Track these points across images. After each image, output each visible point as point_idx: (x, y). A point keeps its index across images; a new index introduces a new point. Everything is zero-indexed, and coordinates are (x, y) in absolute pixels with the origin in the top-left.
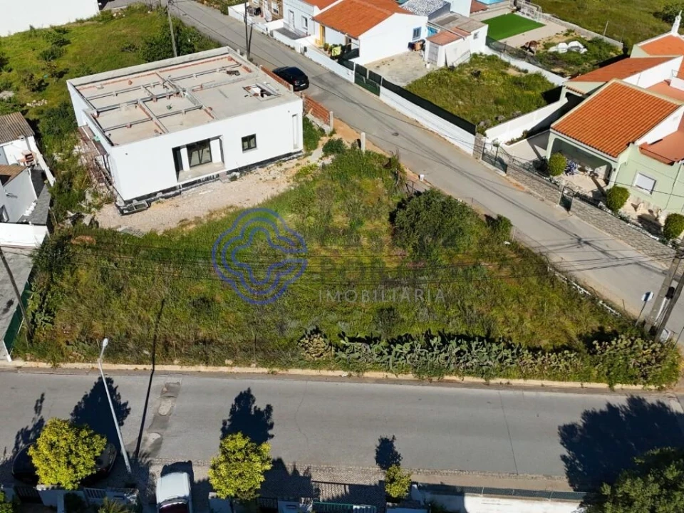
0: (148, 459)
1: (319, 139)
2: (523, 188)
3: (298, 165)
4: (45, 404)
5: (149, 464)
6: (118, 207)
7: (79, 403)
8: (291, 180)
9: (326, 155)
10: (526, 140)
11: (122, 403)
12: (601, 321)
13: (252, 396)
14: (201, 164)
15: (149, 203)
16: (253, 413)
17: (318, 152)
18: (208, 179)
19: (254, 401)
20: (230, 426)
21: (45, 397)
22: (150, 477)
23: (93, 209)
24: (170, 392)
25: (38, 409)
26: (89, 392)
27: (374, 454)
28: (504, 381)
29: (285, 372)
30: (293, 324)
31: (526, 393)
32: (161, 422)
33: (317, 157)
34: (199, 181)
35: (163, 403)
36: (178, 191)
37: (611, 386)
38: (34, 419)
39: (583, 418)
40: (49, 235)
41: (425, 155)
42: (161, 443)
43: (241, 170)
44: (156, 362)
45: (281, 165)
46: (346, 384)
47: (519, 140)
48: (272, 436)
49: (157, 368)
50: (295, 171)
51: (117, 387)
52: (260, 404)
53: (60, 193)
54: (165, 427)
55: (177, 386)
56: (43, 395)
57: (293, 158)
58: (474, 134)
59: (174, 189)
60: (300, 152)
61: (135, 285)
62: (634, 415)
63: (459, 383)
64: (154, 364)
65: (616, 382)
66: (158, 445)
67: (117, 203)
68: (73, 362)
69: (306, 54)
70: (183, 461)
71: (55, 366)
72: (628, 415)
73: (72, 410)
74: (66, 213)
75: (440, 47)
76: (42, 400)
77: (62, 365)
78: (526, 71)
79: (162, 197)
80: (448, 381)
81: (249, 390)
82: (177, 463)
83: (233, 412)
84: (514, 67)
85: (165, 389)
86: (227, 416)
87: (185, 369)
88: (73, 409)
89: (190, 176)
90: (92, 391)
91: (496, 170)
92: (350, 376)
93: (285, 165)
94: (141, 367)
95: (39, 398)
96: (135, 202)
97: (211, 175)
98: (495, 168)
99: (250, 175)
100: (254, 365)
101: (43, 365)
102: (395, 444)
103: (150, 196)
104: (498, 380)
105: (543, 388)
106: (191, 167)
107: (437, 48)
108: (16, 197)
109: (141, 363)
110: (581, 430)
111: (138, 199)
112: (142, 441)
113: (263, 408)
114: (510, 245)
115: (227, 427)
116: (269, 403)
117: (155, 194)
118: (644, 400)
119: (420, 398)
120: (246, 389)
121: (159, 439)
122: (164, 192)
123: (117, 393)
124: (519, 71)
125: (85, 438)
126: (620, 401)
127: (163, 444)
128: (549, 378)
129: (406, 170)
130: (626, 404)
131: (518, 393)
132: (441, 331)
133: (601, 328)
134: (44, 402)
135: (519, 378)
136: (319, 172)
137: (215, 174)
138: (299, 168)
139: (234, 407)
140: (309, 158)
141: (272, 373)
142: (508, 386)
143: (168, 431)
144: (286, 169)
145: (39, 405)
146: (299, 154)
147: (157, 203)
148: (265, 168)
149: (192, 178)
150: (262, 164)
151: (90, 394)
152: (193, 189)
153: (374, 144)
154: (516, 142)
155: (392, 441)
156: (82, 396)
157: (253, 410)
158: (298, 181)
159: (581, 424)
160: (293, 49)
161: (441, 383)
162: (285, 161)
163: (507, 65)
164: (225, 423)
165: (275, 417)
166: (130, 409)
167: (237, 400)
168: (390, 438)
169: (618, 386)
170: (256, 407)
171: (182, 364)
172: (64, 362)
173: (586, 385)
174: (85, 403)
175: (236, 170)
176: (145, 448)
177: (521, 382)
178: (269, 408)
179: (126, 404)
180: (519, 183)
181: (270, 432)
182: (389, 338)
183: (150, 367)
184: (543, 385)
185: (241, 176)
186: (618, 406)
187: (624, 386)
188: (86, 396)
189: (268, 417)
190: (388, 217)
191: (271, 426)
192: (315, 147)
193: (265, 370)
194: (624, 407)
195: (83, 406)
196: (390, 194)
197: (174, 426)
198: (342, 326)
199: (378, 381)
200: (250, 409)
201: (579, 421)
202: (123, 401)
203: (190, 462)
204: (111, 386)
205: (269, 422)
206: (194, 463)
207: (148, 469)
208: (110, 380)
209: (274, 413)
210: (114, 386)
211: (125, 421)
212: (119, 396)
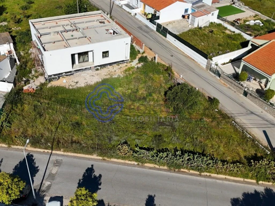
0: (44, 193)
1: (137, 55)
2: (227, 86)
3: (126, 66)
5: (44, 196)
6: (45, 78)
7: (17, 164)
8: (123, 73)
9: (139, 63)
10: (230, 63)
11: (36, 167)
12: (256, 151)
13: (93, 169)
14: (83, 62)
15: (59, 77)
16: (93, 177)
17: (136, 61)
18: (86, 69)
19: (94, 172)
20: (82, 182)
21: (3, 160)
22: (44, 201)
23: (34, 78)
24: (58, 163)
27: (145, 202)
28: (208, 174)
29: (109, 160)
30: (116, 138)
31: (218, 181)
32: (52, 177)
33: (135, 63)
34: (82, 69)
35: (54, 168)
36: (72, 73)
37: (257, 182)
39: (243, 196)
40: (14, 87)
41: (184, 66)
42: (51, 186)
43: (100, 66)
44: (53, 149)
45: (119, 65)
46: (136, 168)
47: (227, 63)
48: (100, 189)
49: (54, 152)
50: (124, 69)
51: (35, 159)
52: (97, 173)
53: (21, 69)
54: (53, 179)
55: (61, 161)
56: (2, 159)
57: (125, 63)
58: (207, 59)
59: (71, 72)
60: (128, 60)
61: (48, 114)
62: (267, 197)
63: (187, 173)
64: (52, 150)
65: (260, 180)
66: (49, 187)
67: (45, 76)
68: (17, 145)
69: (136, 16)
70: (59, 196)
71: (9, 147)
72: (264, 196)
73: (14, 167)
74: (22, 78)
75: (196, 18)
77: (12, 146)
78: (234, 32)
79: (65, 75)
80: (183, 172)
81: (92, 167)
82: (56, 196)
83: (84, 176)
84: (229, 30)
85: (55, 162)
86: (81, 178)
87: (65, 154)
89: (78, 67)
91: (215, 76)
92: (138, 164)
93: (121, 65)
94: (46, 151)
96: (53, 76)
97: (88, 67)
98: (215, 75)
99: (105, 69)
100: (96, 155)
101: (4, 145)
102: (155, 198)
103: (60, 74)
104: (206, 174)
105: (226, 179)
106: (79, 63)
107: (195, 18)
108: (2, 69)
109: (47, 149)
110: (241, 202)
111: (54, 75)
112: (42, 185)
113: (98, 175)
114: (218, 112)
115: (81, 182)
116: (100, 174)
117: (62, 73)
118: (272, 190)
119: (169, 178)
121: (50, 184)
122: (66, 73)
123: (34, 162)
124: (231, 31)
125: (16, 182)
126: (261, 189)
127: (51, 187)
128: (229, 175)
129: (175, 73)
130: (264, 191)
131: (214, 180)
132: (182, 148)
133: (256, 154)
134: (2, 162)
135: (215, 173)
136: (135, 70)
137: (89, 67)
138: (127, 67)
139: (85, 173)
140: (132, 63)
141: (104, 159)
142: (210, 177)
143: (54, 181)
144: (121, 67)
146: (127, 61)
147: (62, 77)
148: (112, 66)
149: (79, 68)
150: (110, 64)
151: (23, 161)
152: (79, 73)
153: (161, 59)
154: (226, 64)
155: (154, 197)
156: (19, 162)
157: (93, 176)
158: (125, 73)
159: (241, 199)
160: (131, 13)
161: (179, 172)
162: (121, 64)
163: (226, 28)
164: (80, 181)
165: (102, 180)
166: (39, 169)
167: (86, 170)
168: (153, 195)
169: (260, 182)
170: (94, 175)
171: (64, 151)
172: (14, 145)
173: (246, 180)
174: (20, 165)
175: (99, 66)
176: (43, 188)
177: (216, 175)
178: (100, 176)
179: (37, 167)
180: (225, 83)
181: (100, 187)
182: (158, 149)
183: (50, 151)
184: (225, 178)
185: (101, 68)
186: (259, 192)
187: (264, 182)
188: (21, 161)
189: (100, 180)
190: (164, 93)
191: (100, 184)
192: (135, 59)
193: (101, 158)
194: (263, 192)
195: (19, 166)
196: (166, 83)
197: (58, 179)
198: (137, 141)
199: (151, 168)
200: (92, 175)
201: (241, 197)
202: (36, 166)
203: (62, 197)
204: (32, 158)
205: (100, 182)
206: (64, 197)
207: (44, 198)
208: (32, 156)
209: (102, 178)
210: (33, 158)
211: (36, 175)
212: (35, 163)
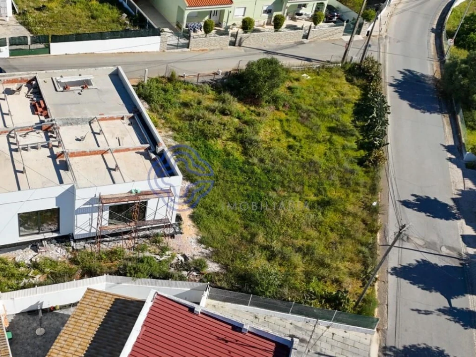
0: (463, 254)
2: (207, 50)
4: (422, 308)
5: (467, 254)
13: (404, 201)
16: (419, 203)
21: (414, 308)
24: (403, 238)
25: (427, 313)
26: (407, 281)
32: (430, 244)
35: (414, 242)
38: (438, 315)
48: (435, 198)
54: (435, 244)
56: (413, 310)
66: (449, 248)
73: (427, 292)
76: (419, 311)
82: (464, 241)
86: (423, 214)
88: (425, 291)
90: (404, 278)
95: (416, 313)
112: (449, 255)
113: (414, 198)
116: (409, 195)
120: (398, 202)
121: (445, 247)
123: (407, 265)
139: (416, 210)
143: (438, 242)
145: (423, 312)
151: (409, 280)
156: (412, 286)
157: (417, 202)
164: (429, 216)
166: (422, 259)
167: (407, 207)
174: (418, 284)
176: (455, 254)
178: (414, 195)
179: (417, 261)
180: (202, 49)
181: (433, 198)
188: (411, 283)
189: (421, 197)
191: (428, 198)
195: (420, 285)
197: (433, 238)
200: (416, 203)
202: (415, 262)
203: (461, 235)
204: (400, 268)
205: (425, 198)
206: (462, 234)
207: (471, 255)
209: (418, 194)
210: (399, 266)
211: (433, 262)
212: (410, 264)
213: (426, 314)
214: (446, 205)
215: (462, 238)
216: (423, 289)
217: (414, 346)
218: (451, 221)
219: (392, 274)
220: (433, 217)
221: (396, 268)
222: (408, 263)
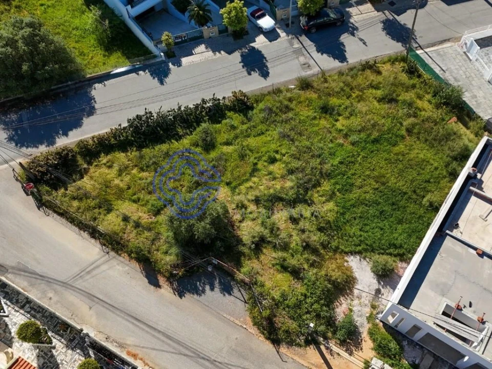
0: (290, 37)
4: (361, 43)
19: (259, 75)
21: (364, 45)
22: (283, 31)
24: (306, 67)
25: (361, 40)
26: (346, 54)
32: (297, 52)
35: (305, 61)
48: (240, 63)
54: (294, 51)
55: (305, 70)
56: (366, 45)
66: (292, 44)
73: (345, 44)
76: (365, 43)
81: (265, 79)
82: (276, 40)
85: (310, 67)
90: (345, 55)
95: (367, 44)
113: (253, 73)
120: (267, 79)
127: (289, 44)
143: (291, 50)
157: (257, 70)
164: (267, 61)
166: (318, 53)
167: (268, 73)
170: (256, 72)
176: (296, 41)
178: (250, 74)
179: (322, 54)
181: (242, 64)
189: (247, 70)
191: (243, 67)
195: (342, 48)
200: (259, 70)
204: (338, 59)
205: (245, 68)
206: (270, 43)
207: (287, 34)
208: (342, 62)
209: (246, 73)
210: (337, 61)
211: (315, 47)
212: (330, 57)
213: (363, 40)
214: (242, 56)
215: (273, 41)
216: (344, 46)
217: (392, 39)
218: (260, 49)
219: (347, 62)
220: (265, 58)
221: (340, 62)
222: (329, 58)
